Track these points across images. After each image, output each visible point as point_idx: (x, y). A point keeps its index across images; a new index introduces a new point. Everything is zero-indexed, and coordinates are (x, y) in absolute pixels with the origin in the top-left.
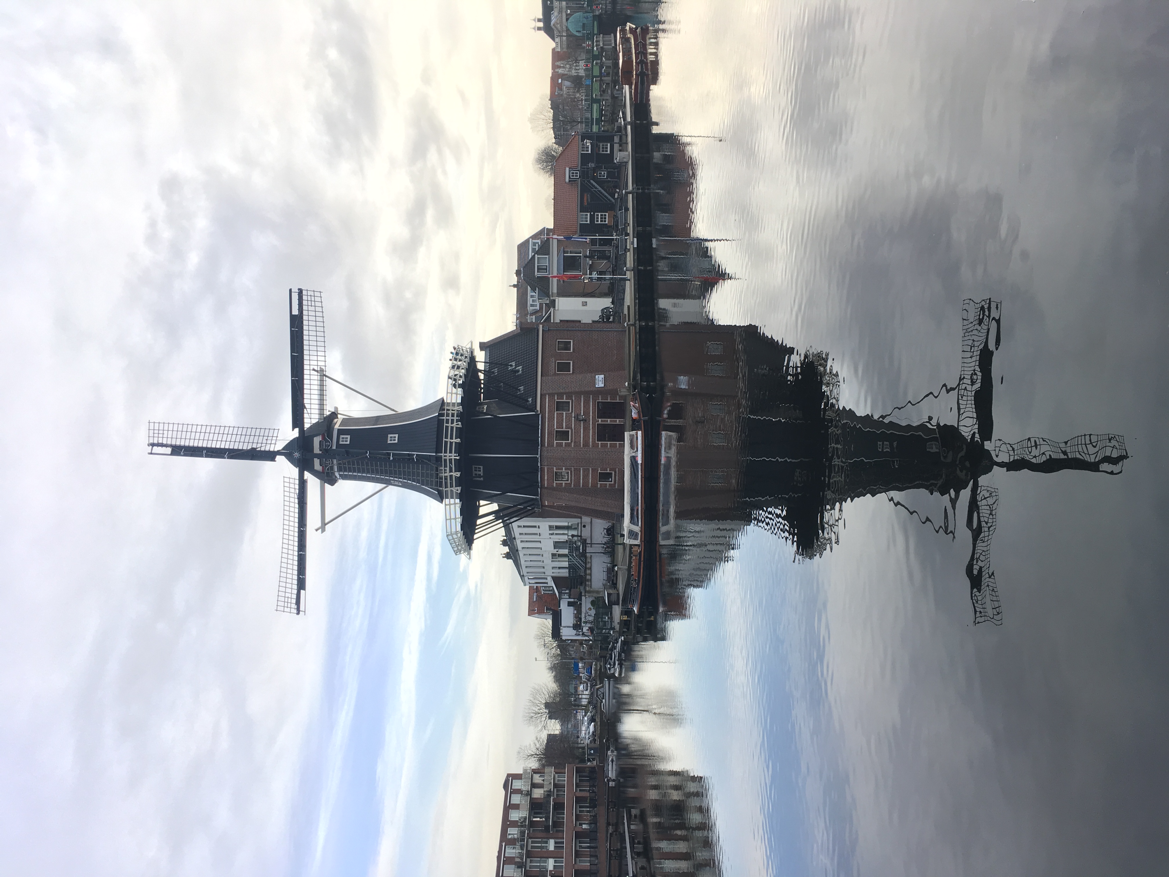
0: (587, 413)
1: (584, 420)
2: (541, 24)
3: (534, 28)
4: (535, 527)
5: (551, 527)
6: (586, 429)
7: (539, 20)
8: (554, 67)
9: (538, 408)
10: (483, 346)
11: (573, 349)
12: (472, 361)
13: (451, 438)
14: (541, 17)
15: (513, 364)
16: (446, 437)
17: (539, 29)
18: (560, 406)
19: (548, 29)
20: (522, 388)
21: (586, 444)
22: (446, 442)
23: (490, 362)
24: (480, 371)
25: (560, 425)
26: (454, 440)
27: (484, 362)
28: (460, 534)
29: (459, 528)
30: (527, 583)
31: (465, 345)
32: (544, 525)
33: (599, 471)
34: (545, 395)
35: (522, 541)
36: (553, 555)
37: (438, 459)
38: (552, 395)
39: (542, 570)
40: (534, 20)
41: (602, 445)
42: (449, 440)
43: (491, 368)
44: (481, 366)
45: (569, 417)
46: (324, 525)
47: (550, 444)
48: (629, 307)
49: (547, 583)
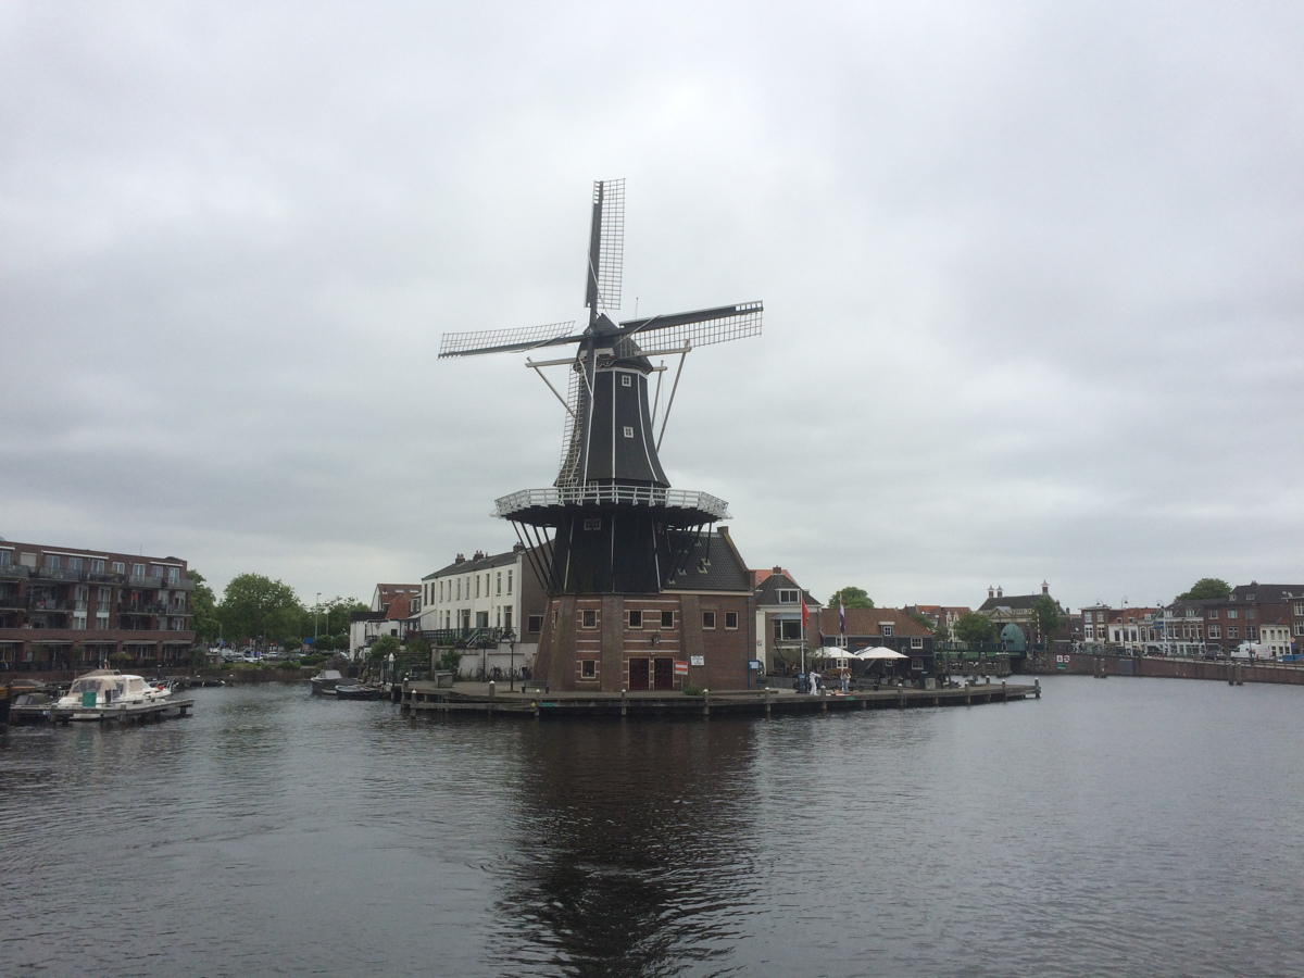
0: (661, 646)
1: (652, 644)
2: (996, 596)
3: (991, 588)
4: (510, 589)
5: (509, 608)
6: (643, 646)
7: (1000, 594)
8: (953, 610)
9: (665, 592)
10: (723, 530)
11: (729, 631)
12: (712, 518)
13: (638, 495)
14: (1004, 595)
15: (709, 564)
16: (638, 490)
17: (991, 594)
18: (667, 619)
19: (993, 602)
20: (684, 573)
21: (627, 646)
22: (633, 490)
23: (709, 538)
24: (700, 528)
25: (648, 616)
26: (635, 498)
27: (710, 532)
28: (525, 505)
29: (533, 503)
30: (426, 582)
31: (729, 510)
32: (514, 600)
33: (596, 662)
34: (680, 599)
35: (488, 575)
36: (467, 612)
37: (609, 481)
38: (679, 606)
39: (445, 597)
40: (1000, 588)
41: (625, 665)
42: (636, 492)
43: (702, 540)
44: (705, 528)
45: (656, 626)
46: (535, 366)
47: (626, 606)
48: (777, 692)
49: (426, 604)
